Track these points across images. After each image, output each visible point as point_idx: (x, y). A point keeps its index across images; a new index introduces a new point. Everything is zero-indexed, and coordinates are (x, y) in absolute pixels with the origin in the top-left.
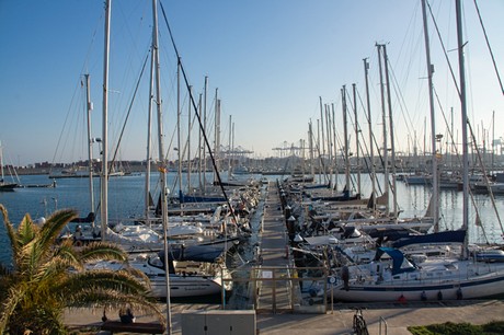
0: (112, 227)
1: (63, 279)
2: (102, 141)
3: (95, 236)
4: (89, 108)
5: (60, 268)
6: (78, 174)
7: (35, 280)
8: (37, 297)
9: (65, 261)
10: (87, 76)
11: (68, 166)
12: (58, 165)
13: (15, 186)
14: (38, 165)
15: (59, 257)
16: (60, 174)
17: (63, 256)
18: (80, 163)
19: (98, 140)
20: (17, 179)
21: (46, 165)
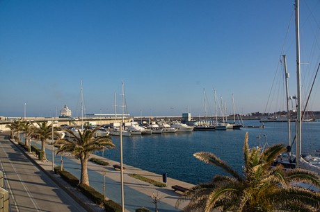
0: (304, 157)
1: (274, 190)
2: (297, 98)
3: (290, 161)
4: (287, 77)
5: (273, 183)
6: (278, 120)
7: (258, 188)
8: (258, 199)
9: (276, 179)
10: (284, 56)
11: (272, 115)
12: (265, 114)
13: (241, 126)
14: (253, 114)
15: (273, 176)
16: (267, 120)
17: (276, 176)
18: (279, 113)
19: (294, 98)
20: (241, 122)
21: (258, 114)
